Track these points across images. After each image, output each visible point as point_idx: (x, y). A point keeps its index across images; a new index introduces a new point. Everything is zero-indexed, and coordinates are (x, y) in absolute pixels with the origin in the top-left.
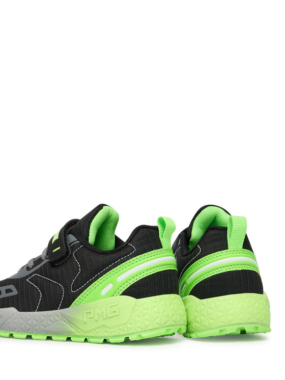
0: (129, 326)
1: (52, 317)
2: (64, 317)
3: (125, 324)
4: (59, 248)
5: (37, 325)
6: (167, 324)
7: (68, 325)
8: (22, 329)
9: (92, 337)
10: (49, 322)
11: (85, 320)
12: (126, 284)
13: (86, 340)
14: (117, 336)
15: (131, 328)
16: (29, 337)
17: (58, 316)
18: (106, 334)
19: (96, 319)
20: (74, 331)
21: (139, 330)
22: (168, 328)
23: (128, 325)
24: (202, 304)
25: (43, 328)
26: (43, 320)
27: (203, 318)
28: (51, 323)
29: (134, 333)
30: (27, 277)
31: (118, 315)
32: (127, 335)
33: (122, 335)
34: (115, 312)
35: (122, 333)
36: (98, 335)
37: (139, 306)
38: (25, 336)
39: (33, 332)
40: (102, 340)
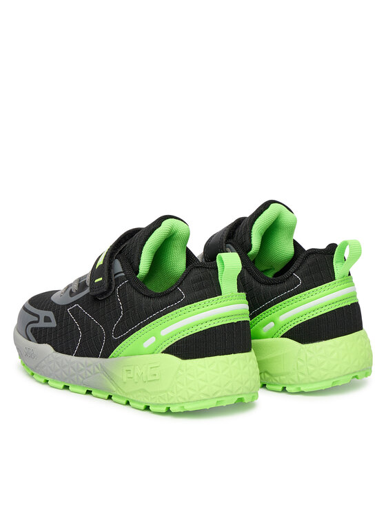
0: (171, 395)
1: (92, 367)
2: (104, 370)
3: (166, 391)
4: (101, 279)
5: (74, 375)
6: (218, 394)
7: (108, 381)
8: (57, 377)
9: (134, 401)
10: (88, 373)
11: (125, 380)
12: (171, 339)
13: (128, 403)
14: (158, 404)
15: (172, 397)
16: (66, 387)
17: (98, 367)
18: (147, 401)
19: (136, 381)
20: (115, 390)
21: (181, 400)
22: (219, 400)
23: (169, 393)
24: (308, 350)
25: (81, 379)
26: (82, 370)
27: (311, 369)
28: (90, 374)
29: (175, 404)
30: (69, 306)
31: (158, 380)
32: (168, 404)
33: (163, 404)
34: (155, 375)
35: (163, 402)
36: (139, 399)
37: (183, 371)
38: (62, 386)
39: (70, 383)
40: (143, 407)
